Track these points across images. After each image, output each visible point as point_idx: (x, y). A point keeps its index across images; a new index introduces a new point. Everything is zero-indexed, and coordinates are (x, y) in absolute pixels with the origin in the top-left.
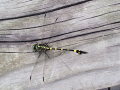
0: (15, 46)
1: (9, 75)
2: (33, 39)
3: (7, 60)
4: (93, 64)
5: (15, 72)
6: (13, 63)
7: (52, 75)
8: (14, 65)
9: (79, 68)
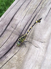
0: (9, 54)
1: (25, 67)
2: (13, 44)
3: (14, 62)
4: (49, 29)
5: (26, 63)
6: (18, 60)
7: (41, 48)
8: (20, 61)
9: (47, 35)
